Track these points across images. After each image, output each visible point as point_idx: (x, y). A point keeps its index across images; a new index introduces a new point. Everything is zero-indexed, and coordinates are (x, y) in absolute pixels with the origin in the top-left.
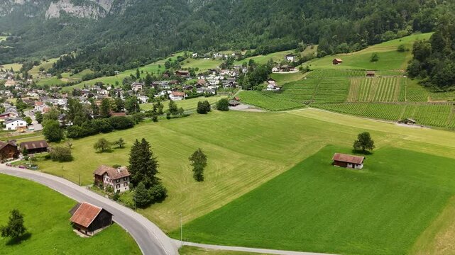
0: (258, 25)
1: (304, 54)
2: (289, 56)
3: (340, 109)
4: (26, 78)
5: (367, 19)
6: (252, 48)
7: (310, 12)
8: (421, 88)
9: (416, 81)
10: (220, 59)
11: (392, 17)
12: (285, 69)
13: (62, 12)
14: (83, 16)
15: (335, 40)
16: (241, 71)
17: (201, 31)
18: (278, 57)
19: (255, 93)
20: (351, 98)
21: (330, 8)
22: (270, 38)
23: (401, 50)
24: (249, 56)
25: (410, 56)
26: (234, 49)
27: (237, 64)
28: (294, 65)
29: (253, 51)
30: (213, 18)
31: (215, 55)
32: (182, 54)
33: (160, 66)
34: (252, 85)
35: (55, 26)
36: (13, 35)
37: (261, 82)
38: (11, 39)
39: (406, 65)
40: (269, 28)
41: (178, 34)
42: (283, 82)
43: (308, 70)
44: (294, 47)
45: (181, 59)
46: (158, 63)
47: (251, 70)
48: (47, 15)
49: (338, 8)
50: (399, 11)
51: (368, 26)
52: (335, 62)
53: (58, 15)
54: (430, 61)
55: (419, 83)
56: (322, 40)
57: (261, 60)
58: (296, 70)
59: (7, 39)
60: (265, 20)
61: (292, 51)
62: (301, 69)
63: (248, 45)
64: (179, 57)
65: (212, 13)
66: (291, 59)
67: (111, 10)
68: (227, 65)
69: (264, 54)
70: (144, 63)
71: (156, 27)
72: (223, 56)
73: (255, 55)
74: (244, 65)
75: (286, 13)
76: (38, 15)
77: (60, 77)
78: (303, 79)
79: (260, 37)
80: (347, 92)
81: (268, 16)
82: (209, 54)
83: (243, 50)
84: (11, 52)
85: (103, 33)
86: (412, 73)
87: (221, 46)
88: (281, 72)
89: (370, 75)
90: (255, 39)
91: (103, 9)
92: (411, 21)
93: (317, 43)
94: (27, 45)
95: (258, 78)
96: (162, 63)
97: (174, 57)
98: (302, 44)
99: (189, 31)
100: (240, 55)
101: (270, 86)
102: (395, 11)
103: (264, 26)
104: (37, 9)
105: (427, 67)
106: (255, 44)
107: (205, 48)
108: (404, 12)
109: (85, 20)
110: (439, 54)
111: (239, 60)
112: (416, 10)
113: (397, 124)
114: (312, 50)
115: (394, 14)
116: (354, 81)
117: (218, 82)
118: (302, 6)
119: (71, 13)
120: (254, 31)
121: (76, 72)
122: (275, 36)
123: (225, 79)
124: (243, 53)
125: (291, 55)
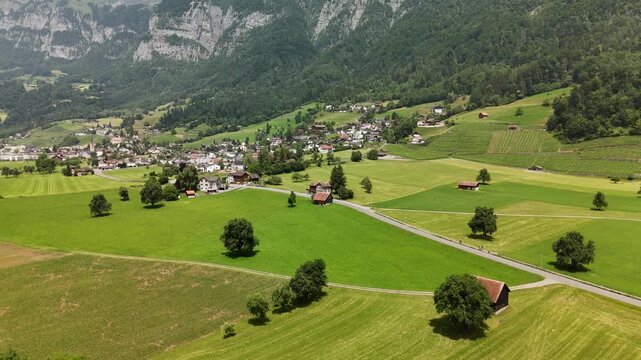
0: (402, 71)
1: (453, 106)
2: (436, 108)
3: (481, 160)
4: (132, 135)
5: (525, 67)
6: (394, 98)
7: (464, 55)
8: (555, 140)
9: (553, 133)
10: (359, 112)
11: (551, 66)
12: (430, 123)
13: (155, 54)
14: (180, 58)
15: (489, 90)
16: (383, 124)
17: (331, 78)
18: (424, 109)
19: (401, 146)
20: (491, 149)
21: (487, 51)
22: (416, 87)
23: (546, 105)
24: (392, 108)
25: (551, 111)
26: (374, 100)
27: (379, 118)
28: (442, 118)
29: (396, 102)
30: (346, 61)
31: (353, 107)
32: (313, 106)
33: (289, 121)
34: (397, 138)
35: (146, 71)
36: (95, 82)
37: (406, 136)
38: (95, 87)
39: (546, 119)
40: (414, 74)
41: (303, 81)
42: (428, 136)
43: (453, 124)
44: (443, 98)
45: (312, 112)
46: (286, 116)
47: (396, 124)
48: (135, 57)
49: (496, 52)
50: (559, 59)
51: (525, 75)
52: (481, 116)
53: (150, 57)
54: (565, 115)
55: (555, 136)
56: (476, 90)
57: (405, 112)
58: (442, 124)
59: (90, 88)
60: (410, 64)
61: (441, 103)
62: (446, 123)
63: (390, 95)
64: (309, 110)
65: (343, 54)
66: (439, 111)
67: (215, 50)
68: (368, 118)
69: (409, 106)
70: (269, 116)
71: (275, 72)
72: (362, 109)
73: (398, 107)
74: (387, 119)
75: (434, 57)
76: (122, 56)
77: (174, 133)
78: (448, 133)
79: (405, 85)
80: (488, 144)
81: (412, 60)
82: (345, 105)
83: (384, 101)
84: (99, 103)
85: (207, 80)
86: (550, 127)
87: (359, 96)
88: (427, 126)
89: (513, 128)
90: (398, 88)
91: (204, 49)
92: (571, 71)
93: (469, 94)
94: (115, 94)
95: (403, 132)
96: (292, 115)
97: (304, 109)
98: (452, 94)
99: (317, 78)
100: (382, 107)
101: (415, 139)
102: (554, 59)
103: (408, 72)
104: (121, 49)
105: (562, 121)
106: (397, 94)
107: (339, 99)
108: (565, 60)
109: (182, 63)
110: (573, 109)
111: (379, 113)
112: (578, 58)
113: (527, 171)
114: (462, 101)
115: (554, 63)
116: (496, 134)
117: (361, 136)
118: (454, 48)
119: (166, 55)
120: (397, 78)
121: (191, 127)
122: (422, 85)
123: (368, 133)
124: (385, 105)
125: (439, 107)
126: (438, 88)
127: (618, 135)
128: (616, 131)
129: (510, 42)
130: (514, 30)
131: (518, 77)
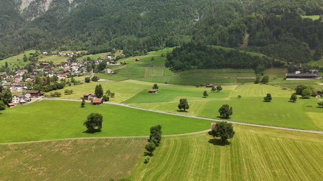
0: (84, 36)
5: (145, 38)
8: (170, 71)
10: (65, 56)
12: (113, 63)
15: (131, 48)
17: (38, 36)
18: (102, 56)
20: (146, 75)
23: (162, 56)
24: (85, 55)
25: (166, 58)
26: (72, 50)
27: (80, 60)
29: (86, 52)
30: (46, 27)
31: (61, 53)
34: (99, 71)
37: (103, 69)
43: (125, 64)
44: (110, 51)
51: (147, 42)
52: (137, 60)
55: (170, 69)
56: (125, 48)
57: (93, 57)
61: (110, 53)
62: (121, 63)
63: (81, 48)
65: (44, 23)
68: (73, 60)
69: (94, 54)
72: (67, 54)
73: (88, 54)
74: (85, 60)
80: (144, 73)
82: (55, 52)
83: (77, 51)
86: (167, 66)
87: (62, 47)
89: (152, 66)
92: (165, 42)
93: (122, 49)
98: (114, 49)
100: (78, 54)
102: (157, 36)
105: (172, 63)
108: (161, 37)
110: (175, 58)
111: (78, 57)
113: (164, 84)
114: (120, 53)
115: (157, 38)
122: (97, 43)
125: (109, 55)
126: (106, 45)
127: (193, 69)
128: (192, 67)
129: (135, 26)
130: (136, 21)
131: (144, 43)
